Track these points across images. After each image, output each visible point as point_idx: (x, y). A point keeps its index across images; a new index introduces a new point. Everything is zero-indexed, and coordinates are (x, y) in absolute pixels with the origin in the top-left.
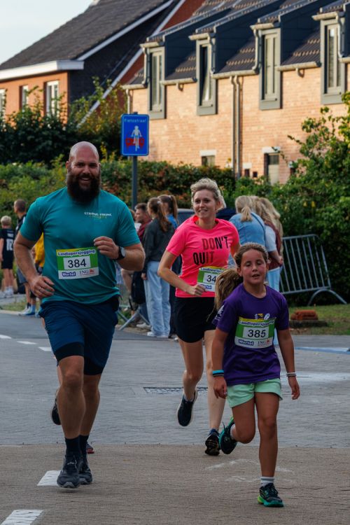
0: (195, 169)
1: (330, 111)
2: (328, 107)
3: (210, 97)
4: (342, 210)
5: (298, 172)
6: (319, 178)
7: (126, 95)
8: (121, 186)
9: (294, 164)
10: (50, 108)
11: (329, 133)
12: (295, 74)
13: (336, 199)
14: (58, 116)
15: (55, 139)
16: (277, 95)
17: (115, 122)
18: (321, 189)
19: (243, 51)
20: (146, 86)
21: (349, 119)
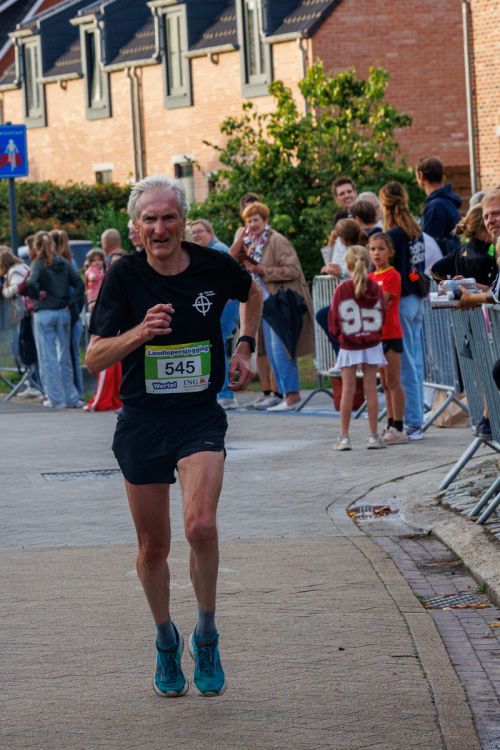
1: (254, 107)
2: (253, 101)
3: (101, 96)
5: (219, 186)
9: (213, 175)
11: (254, 135)
12: (207, 61)
16: (186, 89)
19: (139, 36)
20: (19, 86)
21: (279, 116)
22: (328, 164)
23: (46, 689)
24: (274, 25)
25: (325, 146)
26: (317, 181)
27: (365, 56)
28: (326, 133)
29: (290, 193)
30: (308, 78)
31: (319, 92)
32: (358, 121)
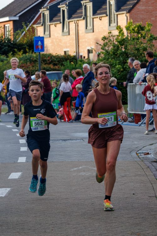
0: (62, 56)
1: (112, 33)
2: (111, 31)
3: (66, 29)
4: (117, 70)
5: (101, 56)
6: (109, 59)
7: (35, 29)
8: (34, 63)
9: (99, 53)
10: (7, 35)
11: (112, 41)
12: (98, 19)
13: (115, 66)
14: (10, 38)
15: (9, 46)
16: (91, 27)
17: (31, 39)
18: (109, 62)
19: (78, 11)
20: (42, 25)
21: (119, 36)
22: (133, 51)
23: (46, 203)
24: (118, 9)
25: (132, 45)
26: (130, 55)
27: (145, 19)
28: (133, 41)
29: (121, 59)
30: (128, 25)
31: (131, 29)
32: (142, 38)
